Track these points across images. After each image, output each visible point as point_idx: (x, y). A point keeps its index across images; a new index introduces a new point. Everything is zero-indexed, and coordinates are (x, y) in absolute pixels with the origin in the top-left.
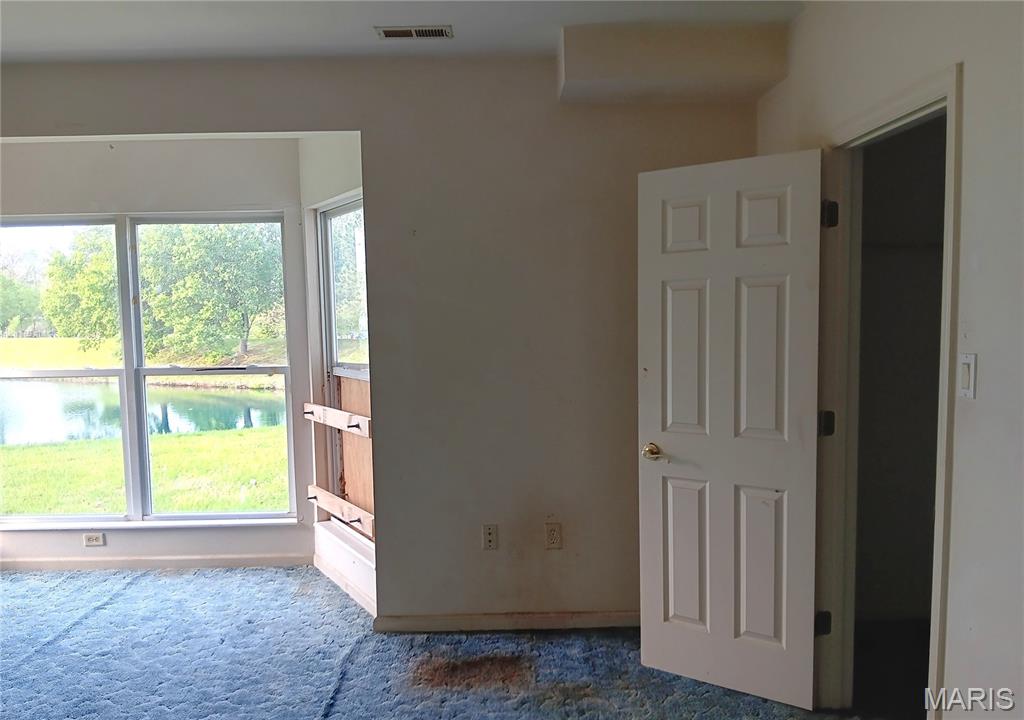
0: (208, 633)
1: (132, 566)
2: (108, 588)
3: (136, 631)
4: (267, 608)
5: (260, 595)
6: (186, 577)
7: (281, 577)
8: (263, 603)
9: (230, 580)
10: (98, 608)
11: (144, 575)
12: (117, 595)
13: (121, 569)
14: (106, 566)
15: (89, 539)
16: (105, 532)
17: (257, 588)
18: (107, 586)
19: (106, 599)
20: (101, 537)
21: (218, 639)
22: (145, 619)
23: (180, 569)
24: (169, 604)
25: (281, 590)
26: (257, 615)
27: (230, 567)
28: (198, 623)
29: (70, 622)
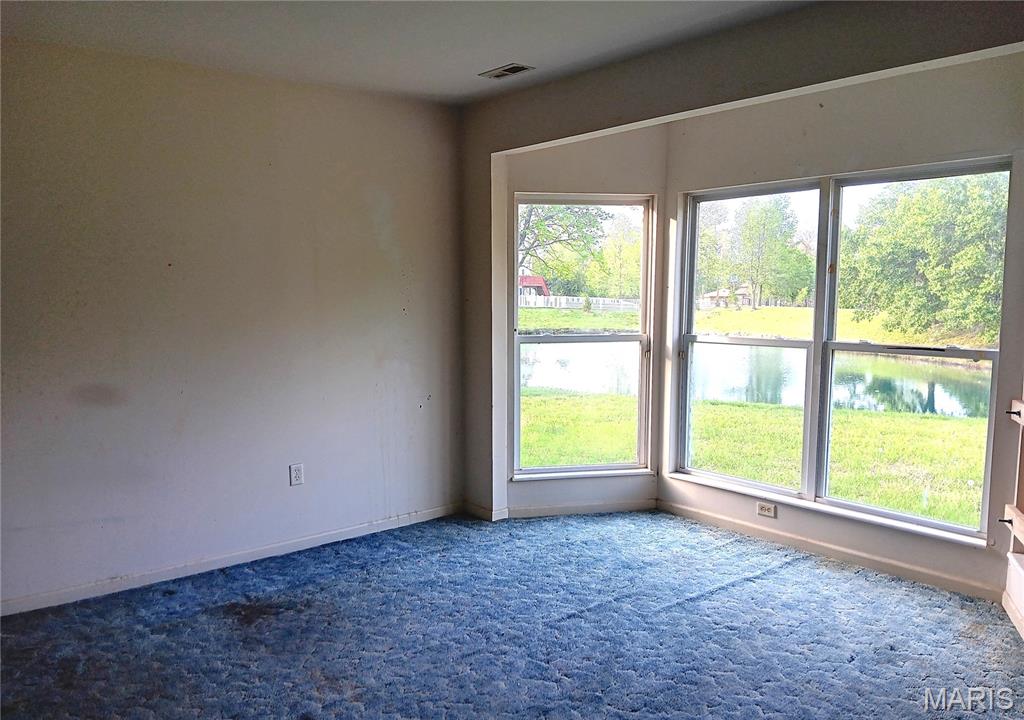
0: (841, 644)
1: (797, 547)
2: (766, 561)
3: (772, 615)
4: (920, 639)
5: (919, 620)
6: (847, 573)
7: (953, 606)
8: (918, 630)
9: (892, 591)
10: (748, 580)
11: (806, 558)
12: (772, 572)
13: (785, 546)
14: (774, 539)
15: (762, 508)
16: (777, 504)
17: (918, 610)
18: (766, 559)
19: (759, 573)
20: (773, 509)
21: (848, 655)
22: (785, 605)
23: (843, 563)
24: (816, 597)
25: (946, 623)
26: (905, 643)
27: (898, 577)
28: (835, 629)
29: (719, 585)
